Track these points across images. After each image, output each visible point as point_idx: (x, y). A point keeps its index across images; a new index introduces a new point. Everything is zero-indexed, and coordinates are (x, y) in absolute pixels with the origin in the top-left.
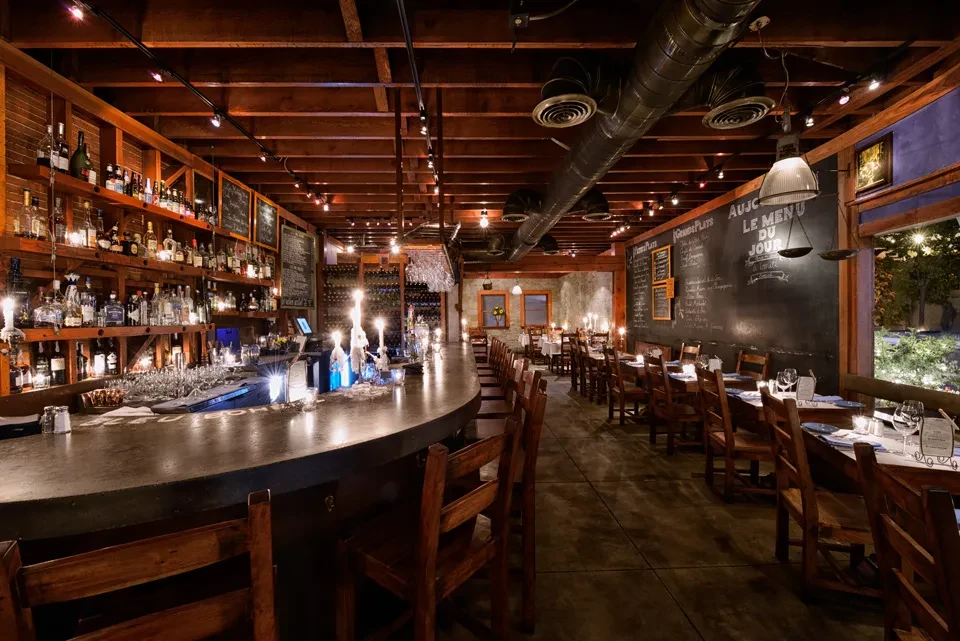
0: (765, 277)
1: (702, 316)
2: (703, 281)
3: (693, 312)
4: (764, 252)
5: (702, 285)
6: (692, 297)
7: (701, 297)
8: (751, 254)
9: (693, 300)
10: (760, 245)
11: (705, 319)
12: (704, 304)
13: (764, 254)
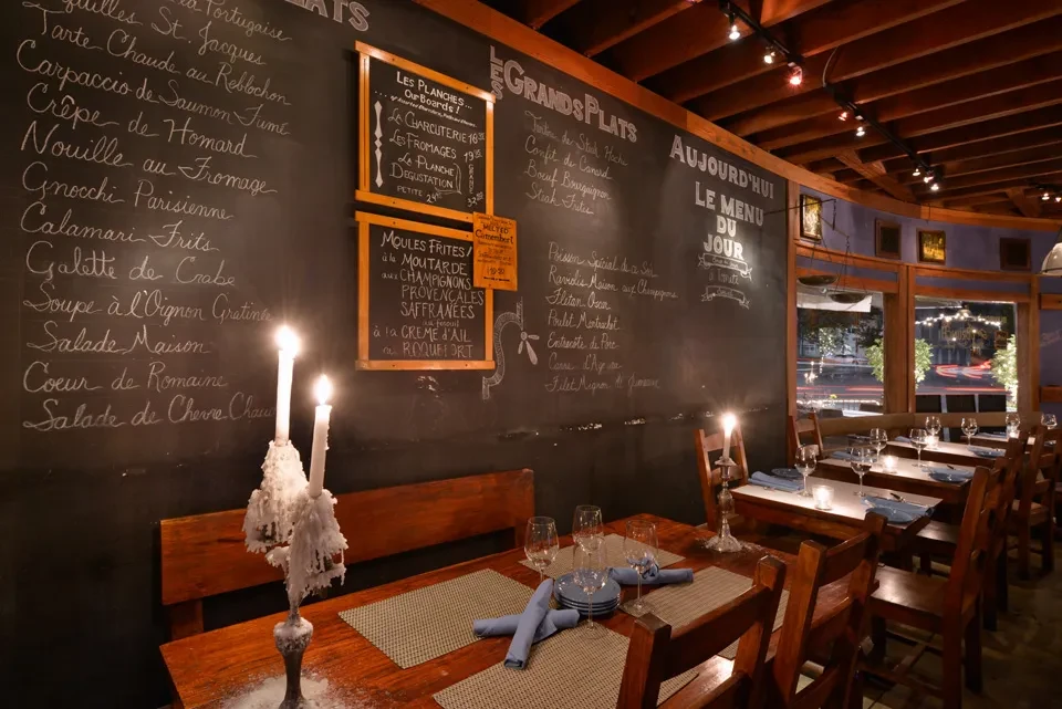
0: (723, 294)
1: (603, 355)
2: (610, 267)
3: (577, 344)
4: (723, 254)
5: (605, 276)
6: (574, 302)
7: (603, 305)
8: (708, 248)
9: (577, 312)
10: (718, 239)
11: (614, 366)
12: (610, 326)
13: (722, 256)
